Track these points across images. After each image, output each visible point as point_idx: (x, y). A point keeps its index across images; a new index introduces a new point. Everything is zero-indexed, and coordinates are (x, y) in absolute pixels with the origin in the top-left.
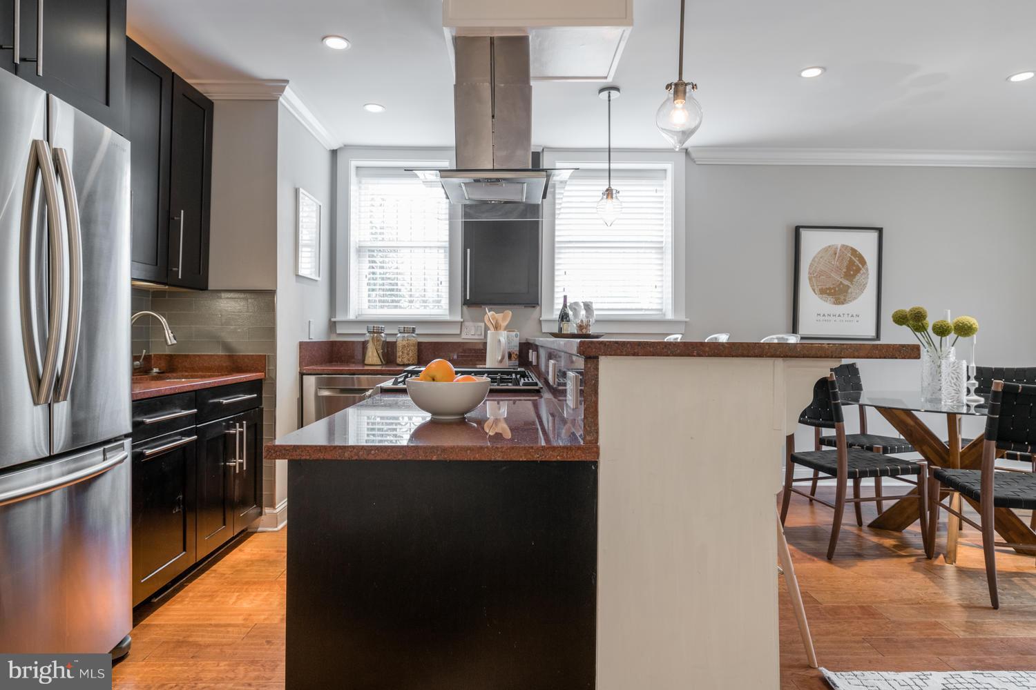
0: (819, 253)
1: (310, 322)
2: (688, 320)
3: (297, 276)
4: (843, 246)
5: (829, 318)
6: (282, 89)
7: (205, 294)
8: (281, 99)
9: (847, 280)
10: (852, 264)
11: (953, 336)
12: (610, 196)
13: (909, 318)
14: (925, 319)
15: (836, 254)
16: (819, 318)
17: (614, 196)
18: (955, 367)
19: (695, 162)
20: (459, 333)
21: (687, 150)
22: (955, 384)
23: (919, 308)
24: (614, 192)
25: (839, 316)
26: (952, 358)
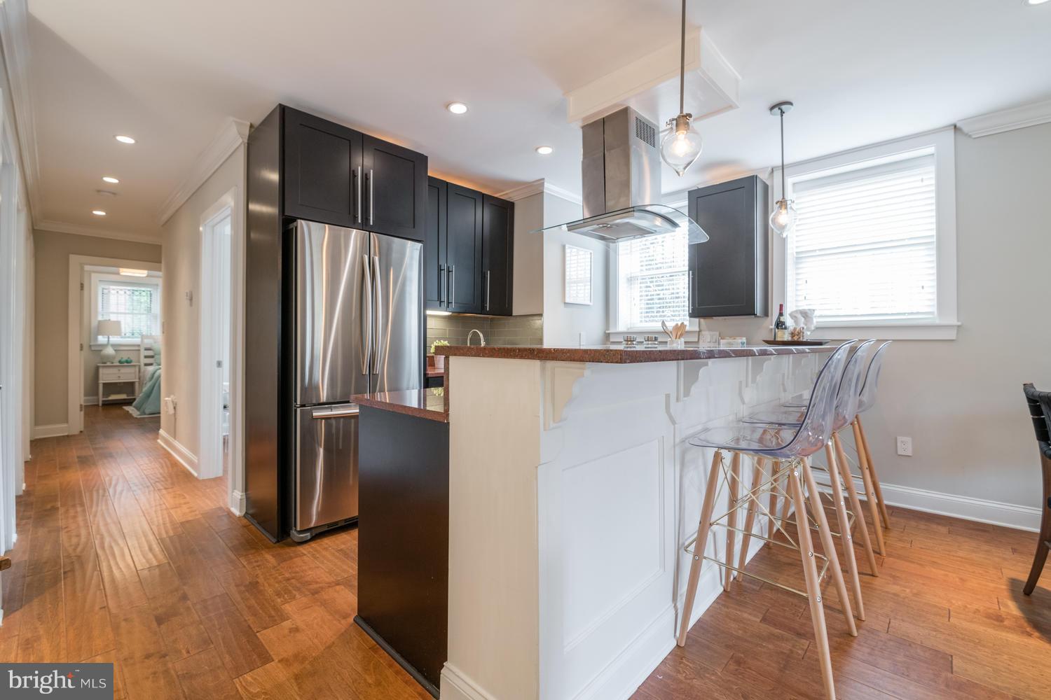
1: (580, 334)
2: (959, 323)
3: (565, 303)
6: (543, 185)
7: (511, 320)
8: (545, 190)
12: (783, 207)
17: (789, 206)
19: (970, 136)
20: (697, 340)
21: (955, 126)
24: (789, 202)
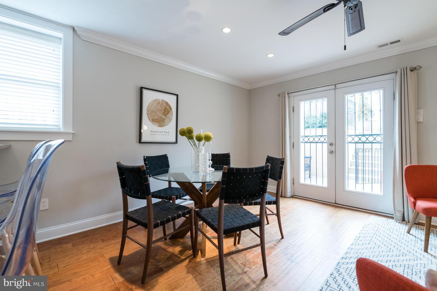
0: (152, 102)
2: (74, 132)
4: (162, 100)
5: (156, 133)
9: (164, 116)
10: (167, 110)
11: (203, 141)
13: (186, 132)
14: (192, 133)
15: (159, 103)
16: (152, 133)
18: (205, 155)
19: (80, 37)
21: (74, 29)
22: (205, 165)
23: (190, 127)
25: (161, 132)
26: (203, 152)
